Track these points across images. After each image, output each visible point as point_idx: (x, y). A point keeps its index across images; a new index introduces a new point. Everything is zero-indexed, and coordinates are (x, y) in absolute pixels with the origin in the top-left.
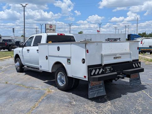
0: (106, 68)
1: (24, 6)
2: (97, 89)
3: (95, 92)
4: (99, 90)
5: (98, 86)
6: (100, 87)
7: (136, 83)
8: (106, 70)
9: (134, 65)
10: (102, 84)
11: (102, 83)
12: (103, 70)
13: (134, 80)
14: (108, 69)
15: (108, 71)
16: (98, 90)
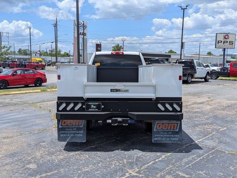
0: (90, 103)
1: (184, 9)
2: (73, 132)
3: (68, 135)
4: (76, 133)
5: (75, 128)
6: (79, 129)
7: (168, 139)
8: (89, 107)
9: (160, 106)
10: (82, 126)
11: (83, 123)
12: (82, 107)
13: (165, 132)
14: (94, 105)
15: (93, 108)
16: (74, 134)
